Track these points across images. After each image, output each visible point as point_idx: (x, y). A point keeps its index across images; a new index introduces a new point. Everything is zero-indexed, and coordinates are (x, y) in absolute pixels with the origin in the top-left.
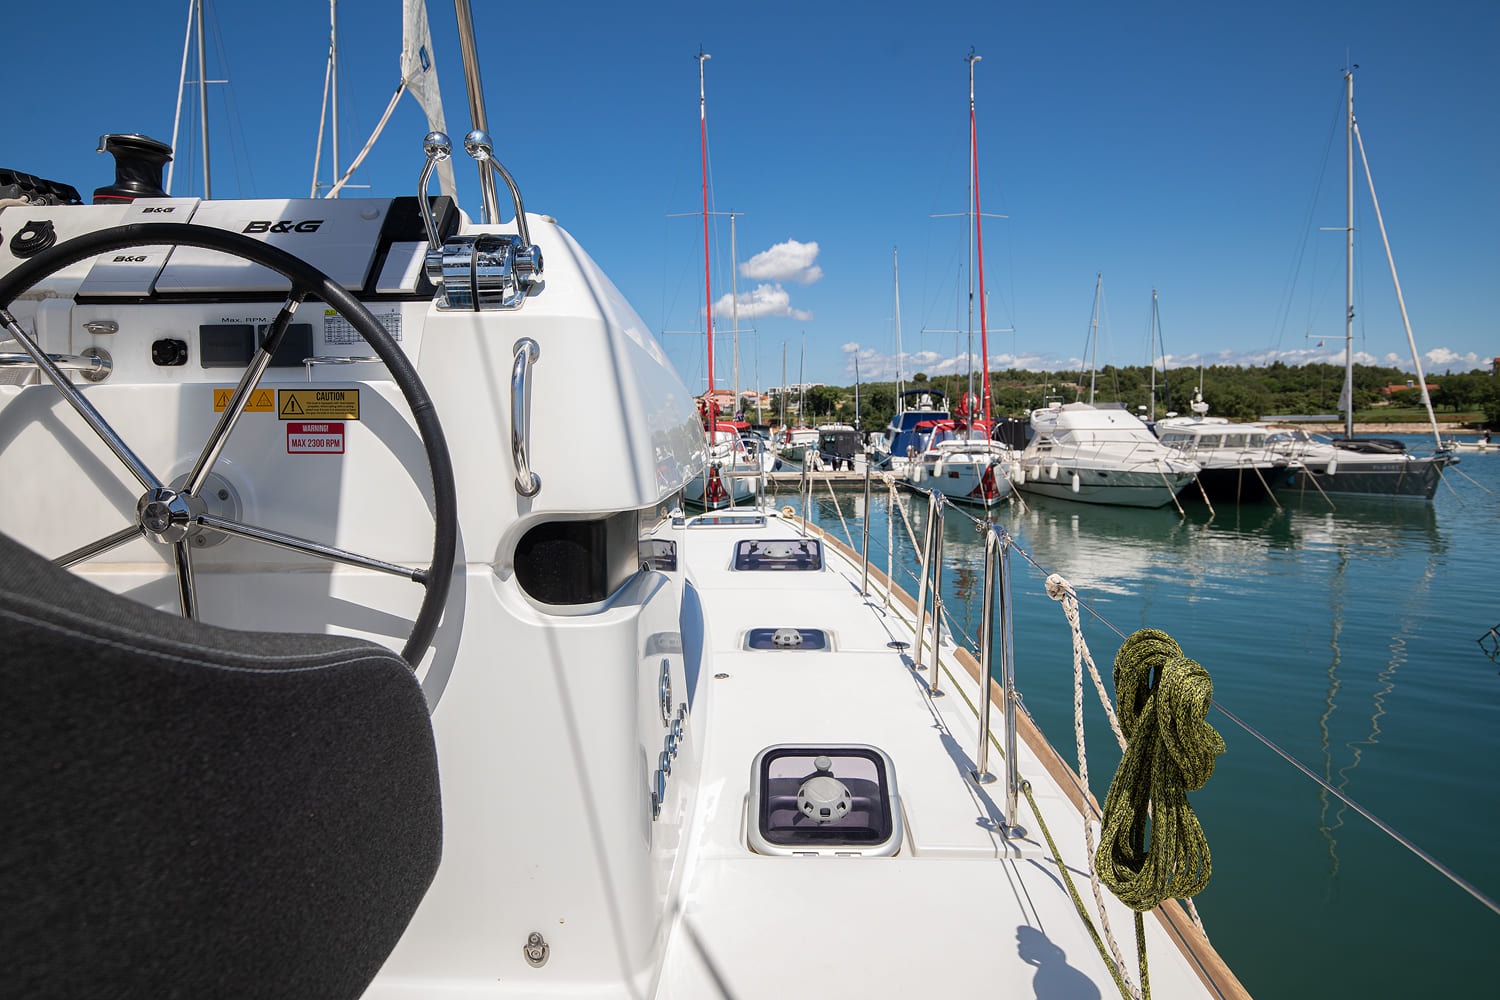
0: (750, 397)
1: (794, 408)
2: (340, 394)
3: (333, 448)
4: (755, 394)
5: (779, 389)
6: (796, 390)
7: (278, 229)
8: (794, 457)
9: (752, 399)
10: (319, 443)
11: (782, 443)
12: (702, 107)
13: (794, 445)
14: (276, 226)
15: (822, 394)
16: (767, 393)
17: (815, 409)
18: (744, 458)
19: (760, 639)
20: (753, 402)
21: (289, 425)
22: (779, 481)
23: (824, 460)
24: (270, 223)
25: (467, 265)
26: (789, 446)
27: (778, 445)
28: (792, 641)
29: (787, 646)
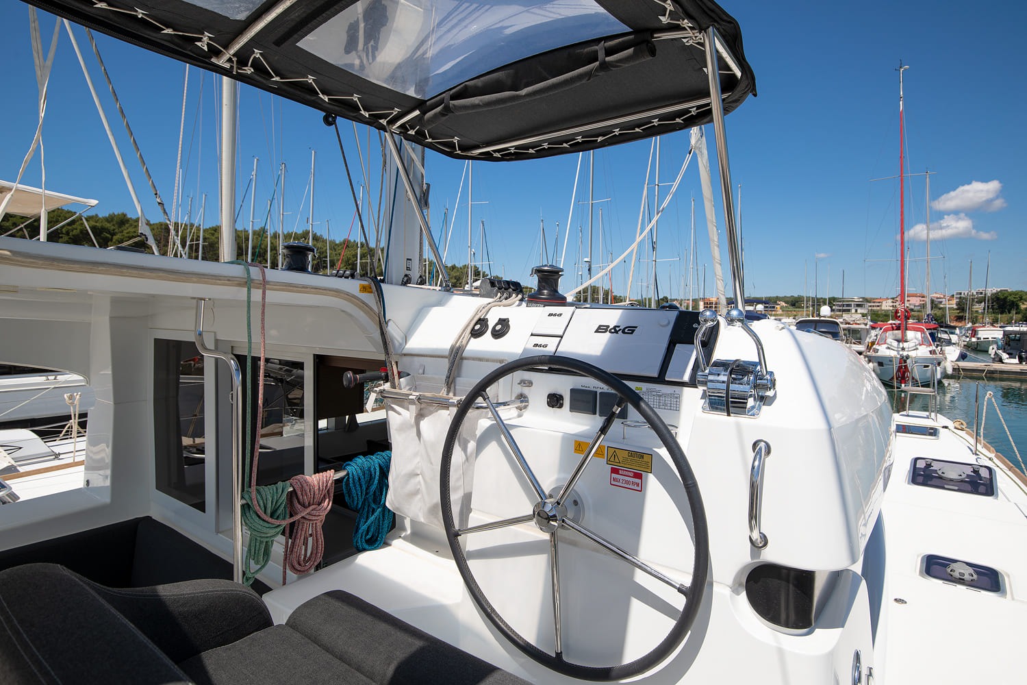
0: (937, 298)
1: (979, 307)
2: (641, 455)
3: (635, 487)
4: (942, 296)
5: (965, 292)
6: (981, 293)
7: (613, 331)
8: (979, 349)
9: (940, 300)
10: (628, 483)
11: (967, 337)
12: (901, 102)
13: (978, 339)
14: (612, 329)
15: (1006, 298)
16: (953, 296)
17: (999, 307)
18: (930, 352)
19: (935, 566)
20: (941, 302)
21: (612, 468)
22: (963, 370)
23: (1008, 354)
24: (609, 326)
25: (724, 382)
26: (974, 340)
27: (964, 338)
28: (967, 577)
29: (961, 581)
